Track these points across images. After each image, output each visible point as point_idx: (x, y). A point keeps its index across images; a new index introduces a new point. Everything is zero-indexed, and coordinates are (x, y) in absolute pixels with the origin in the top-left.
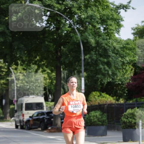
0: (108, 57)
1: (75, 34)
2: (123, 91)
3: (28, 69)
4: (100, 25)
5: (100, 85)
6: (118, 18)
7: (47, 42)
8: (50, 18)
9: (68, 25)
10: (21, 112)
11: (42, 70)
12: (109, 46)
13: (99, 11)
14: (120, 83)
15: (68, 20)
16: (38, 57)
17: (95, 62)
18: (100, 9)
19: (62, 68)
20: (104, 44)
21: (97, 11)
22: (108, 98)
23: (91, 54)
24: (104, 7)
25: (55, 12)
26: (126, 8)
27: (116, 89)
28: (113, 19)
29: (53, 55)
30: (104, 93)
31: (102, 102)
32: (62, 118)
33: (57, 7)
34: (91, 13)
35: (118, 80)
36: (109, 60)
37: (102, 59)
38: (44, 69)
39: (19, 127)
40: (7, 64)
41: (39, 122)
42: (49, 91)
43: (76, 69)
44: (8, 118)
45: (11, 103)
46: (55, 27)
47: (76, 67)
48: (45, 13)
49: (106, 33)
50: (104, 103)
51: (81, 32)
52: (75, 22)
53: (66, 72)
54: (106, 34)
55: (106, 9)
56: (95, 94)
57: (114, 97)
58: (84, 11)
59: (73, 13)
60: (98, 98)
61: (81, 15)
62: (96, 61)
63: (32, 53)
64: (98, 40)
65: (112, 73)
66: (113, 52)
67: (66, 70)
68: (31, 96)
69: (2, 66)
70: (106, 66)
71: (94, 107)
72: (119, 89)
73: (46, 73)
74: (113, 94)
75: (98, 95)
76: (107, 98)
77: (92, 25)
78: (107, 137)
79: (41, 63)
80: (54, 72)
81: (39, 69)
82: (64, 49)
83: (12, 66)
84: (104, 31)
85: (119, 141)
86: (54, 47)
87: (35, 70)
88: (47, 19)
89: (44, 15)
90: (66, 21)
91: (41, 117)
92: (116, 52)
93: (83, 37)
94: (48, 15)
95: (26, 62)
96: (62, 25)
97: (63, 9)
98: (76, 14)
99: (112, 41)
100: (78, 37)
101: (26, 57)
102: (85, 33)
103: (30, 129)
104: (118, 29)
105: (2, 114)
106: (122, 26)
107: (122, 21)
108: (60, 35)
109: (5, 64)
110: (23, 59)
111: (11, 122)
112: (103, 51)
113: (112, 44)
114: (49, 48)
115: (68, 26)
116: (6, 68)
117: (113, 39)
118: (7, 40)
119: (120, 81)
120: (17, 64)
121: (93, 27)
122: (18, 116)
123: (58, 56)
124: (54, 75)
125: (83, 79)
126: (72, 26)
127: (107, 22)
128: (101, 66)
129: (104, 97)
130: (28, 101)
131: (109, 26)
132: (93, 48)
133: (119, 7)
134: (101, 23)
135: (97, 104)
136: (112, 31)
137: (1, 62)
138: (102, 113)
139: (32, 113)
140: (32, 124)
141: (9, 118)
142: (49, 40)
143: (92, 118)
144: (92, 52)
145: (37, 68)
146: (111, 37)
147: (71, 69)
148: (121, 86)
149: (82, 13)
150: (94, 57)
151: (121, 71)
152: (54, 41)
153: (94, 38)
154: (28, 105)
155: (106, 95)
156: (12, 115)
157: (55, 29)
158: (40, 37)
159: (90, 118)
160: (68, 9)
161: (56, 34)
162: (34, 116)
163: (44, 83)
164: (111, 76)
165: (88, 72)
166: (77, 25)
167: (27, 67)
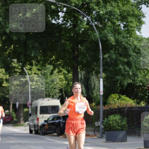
0: (129, 57)
1: (94, 31)
2: (145, 93)
3: (43, 70)
4: (120, 22)
5: (120, 87)
6: (139, 14)
7: (64, 41)
8: (67, 14)
9: (86, 22)
10: (36, 116)
11: (58, 71)
12: (130, 45)
13: (119, 7)
14: (141, 84)
15: (85, 17)
16: (54, 57)
17: (115, 62)
18: (120, 5)
19: (80, 68)
20: (124, 43)
21: (116, 7)
22: (128, 101)
23: (110, 53)
24: (125, 2)
25: (72, 8)
26: (148, 4)
27: (137, 91)
28: (134, 16)
29: (70, 54)
30: (124, 96)
31: (121, 105)
33: (74, 3)
34: (111, 9)
35: (139, 81)
36: (130, 60)
37: (121, 58)
38: (60, 69)
39: (34, 132)
40: (21, 64)
41: (54, 127)
42: (65, 92)
43: (94, 70)
44: (22, 122)
45: (25, 106)
46: (72, 24)
47: (94, 67)
48: (61, 9)
49: (126, 31)
50: (124, 106)
51: (99, 29)
52: (93, 18)
53: (83, 72)
54: (127, 32)
55: (126, 4)
56: (114, 97)
57: (134, 100)
58: (103, 7)
59: (91, 9)
60: (117, 100)
61: (99, 10)
62: (116, 60)
63: (47, 52)
64: (117, 38)
65: (133, 74)
66: (134, 51)
67: (83, 70)
68: (46, 99)
69: (16, 67)
70: (126, 67)
71: (113, 111)
72: (140, 91)
73: (62, 74)
74: (133, 96)
75: (118, 98)
76: (127, 101)
77: (111, 22)
78: (127, 143)
79: (57, 63)
80: (70, 73)
81: (55, 70)
82: (81, 47)
83: (26, 66)
84: (124, 29)
85: (140, 147)
86: (71, 46)
87: (50, 71)
88: (64, 15)
89: (61, 12)
90: (83, 18)
91: (57, 121)
92: (137, 51)
93: (102, 35)
94: (65, 11)
95: (41, 62)
96: (79, 22)
97: (80, 5)
98: (94, 10)
99: (133, 39)
100: (96, 35)
101: (41, 57)
102: (104, 31)
103: (45, 134)
104: (140, 26)
105: (16, 118)
106: (144, 23)
107: (143, 17)
108: (77, 32)
109: (19, 64)
110: (38, 59)
111: (25, 126)
112: (124, 50)
113: (133, 42)
114: (66, 47)
116: (19, 69)
117: (134, 37)
118: (21, 39)
119: (141, 82)
120: (31, 64)
121: (112, 24)
122: (33, 120)
123: (75, 56)
124: (71, 76)
125: (101, 80)
126: (90, 22)
127: (127, 18)
128: (121, 67)
129: (123, 100)
130: (43, 103)
131: (129, 23)
132: (112, 47)
133: (140, 3)
134: (121, 19)
135: (116, 107)
136: (133, 28)
137: (15, 61)
138: (121, 117)
139: (47, 116)
140: (47, 129)
141: (23, 122)
142: (66, 38)
143: (111, 122)
144: (111, 51)
145: (53, 69)
146: (132, 35)
147: (89, 69)
148: (142, 88)
149: (101, 9)
150: (114, 56)
151: (142, 71)
152: (71, 39)
153: (113, 36)
154: (43, 108)
155: (126, 98)
156: (26, 119)
157: (71, 26)
158: (56, 35)
159: (109, 122)
160: (86, 4)
161: (73, 31)
162: (49, 120)
163: (60, 85)
164: (131, 78)
165: (107, 73)
166: (95, 21)
167: (42, 67)
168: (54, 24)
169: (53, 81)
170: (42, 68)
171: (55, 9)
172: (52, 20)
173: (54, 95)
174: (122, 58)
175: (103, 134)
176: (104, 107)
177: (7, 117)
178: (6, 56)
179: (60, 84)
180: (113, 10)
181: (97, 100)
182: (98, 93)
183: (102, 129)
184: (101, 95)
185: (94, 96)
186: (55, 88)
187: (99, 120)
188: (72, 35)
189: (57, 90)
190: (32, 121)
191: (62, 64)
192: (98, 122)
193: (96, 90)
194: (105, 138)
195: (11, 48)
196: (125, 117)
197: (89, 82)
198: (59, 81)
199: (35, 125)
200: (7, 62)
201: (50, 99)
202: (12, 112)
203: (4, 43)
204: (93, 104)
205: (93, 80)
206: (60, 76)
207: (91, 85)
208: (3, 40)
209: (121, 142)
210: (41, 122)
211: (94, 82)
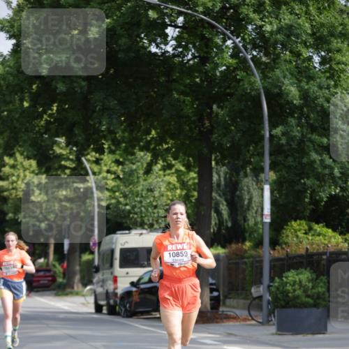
1: (249, 72)
3: (127, 163)
4: (311, 50)
5: (310, 203)
7: (177, 94)
8: (185, 31)
9: (231, 51)
10: (109, 271)
11: (164, 166)
13: (310, 14)
15: (229, 38)
16: (153, 132)
17: (299, 144)
18: (313, 10)
19: (215, 159)
20: (321, 99)
21: (303, 15)
22: (330, 238)
23: (287, 123)
24: (323, 5)
25: (197, 18)
28: (345, 36)
29: (193, 126)
30: (321, 225)
31: (314, 246)
32: (214, 287)
33: (202, 5)
34: (289, 19)
37: (315, 137)
38: (169, 162)
39: (105, 310)
40: (74, 149)
43: (250, 163)
44: (78, 287)
45: (85, 248)
46: (197, 55)
47: (250, 158)
48: (172, 18)
49: (325, 72)
50: (322, 250)
51: (263, 67)
52: (248, 40)
53: (224, 169)
54: (328, 75)
55: (327, 8)
56: (298, 227)
57: (345, 235)
58: (272, 15)
59: (243, 19)
60: (305, 236)
61: (263, 23)
62: (301, 142)
63: (138, 122)
64: (306, 90)
65: (341, 173)
67: (223, 165)
68: (134, 232)
69: (63, 155)
70: (325, 157)
71: (295, 260)
73: (173, 173)
74: (342, 227)
75: (305, 230)
76: (327, 238)
77: (291, 52)
78: (326, 336)
79: (160, 147)
80: (193, 171)
81: (156, 163)
82: (219, 111)
83: (88, 154)
84: (322, 67)
86: (195, 106)
87: (145, 165)
88: (178, 34)
89: (171, 26)
90: (224, 41)
93: (270, 80)
94: (180, 25)
95: (124, 145)
97: (216, 9)
98: (250, 21)
99: (342, 92)
100: (255, 82)
101: (124, 131)
102: (274, 71)
103: (131, 314)
105: (62, 275)
108: (210, 74)
109: (71, 149)
110: (115, 136)
111: (83, 296)
112: (320, 118)
114: (182, 110)
115: (229, 54)
116: (72, 160)
117: (345, 86)
118: (76, 89)
120: (100, 150)
121: (292, 56)
122: (104, 281)
123: (205, 130)
124: (194, 178)
125: (267, 188)
126: (242, 53)
127: (328, 43)
128: (314, 156)
129: (319, 235)
130: (127, 242)
131: (334, 54)
132: (293, 109)
134: (314, 44)
135: (303, 252)
136: (343, 66)
137: (60, 143)
138: (314, 276)
139: (136, 273)
140: (136, 303)
141: (80, 285)
142: (182, 88)
143: (289, 288)
144: (290, 119)
145: (151, 160)
146: (340, 81)
147: (236, 162)
149: (267, 20)
150: (296, 132)
152: (194, 90)
153: (296, 83)
154: (128, 254)
155: (325, 230)
156: (86, 278)
157: (196, 60)
158: (159, 81)
159: (283, 288)
160: (230, 8)
161: (200, 72)
162: (142, 281)
163: (169, 199)
164: (337, 183)
165: (281, 170)
166: (252, 49)
167: (125, 156)
168: (155, 54)
169: (151, 190)
170: (124, 159)
171: (158, 19)
172: (150, 45)
173: (155, 223)
174: (317, 137)
175: (269, 315)
176: (272, 252)
177: (42, 274)
178: (40, 129)
179: (168, 195)
180: (296, 23)
181: (256, 235)
182: (259, 219)
183: (269, 303)
184: (266, 223)
185: (248, 225)
186: (156, 207)
187: (261, 283)
188: (198, 80)
189: (160, 211)
190: (101, 284)
191: (174, 150)
192: (259, 287)
193: (254, 211)
194: (274, 324)
195: (52, 110)
196: (324, 275)
197: (238, 193)
198: (165, 190)
199: (107, 293)
200: (43, 144)
201: (144, 231)
202: (54, 263)
203: (35, 99)
204: (245, 245)
205: (248, 186)
206: (167, 178)
207: (241, 198)
208: (34, 91)
209: (313, 334)
210: (123, 285)
211: (249, 192)
